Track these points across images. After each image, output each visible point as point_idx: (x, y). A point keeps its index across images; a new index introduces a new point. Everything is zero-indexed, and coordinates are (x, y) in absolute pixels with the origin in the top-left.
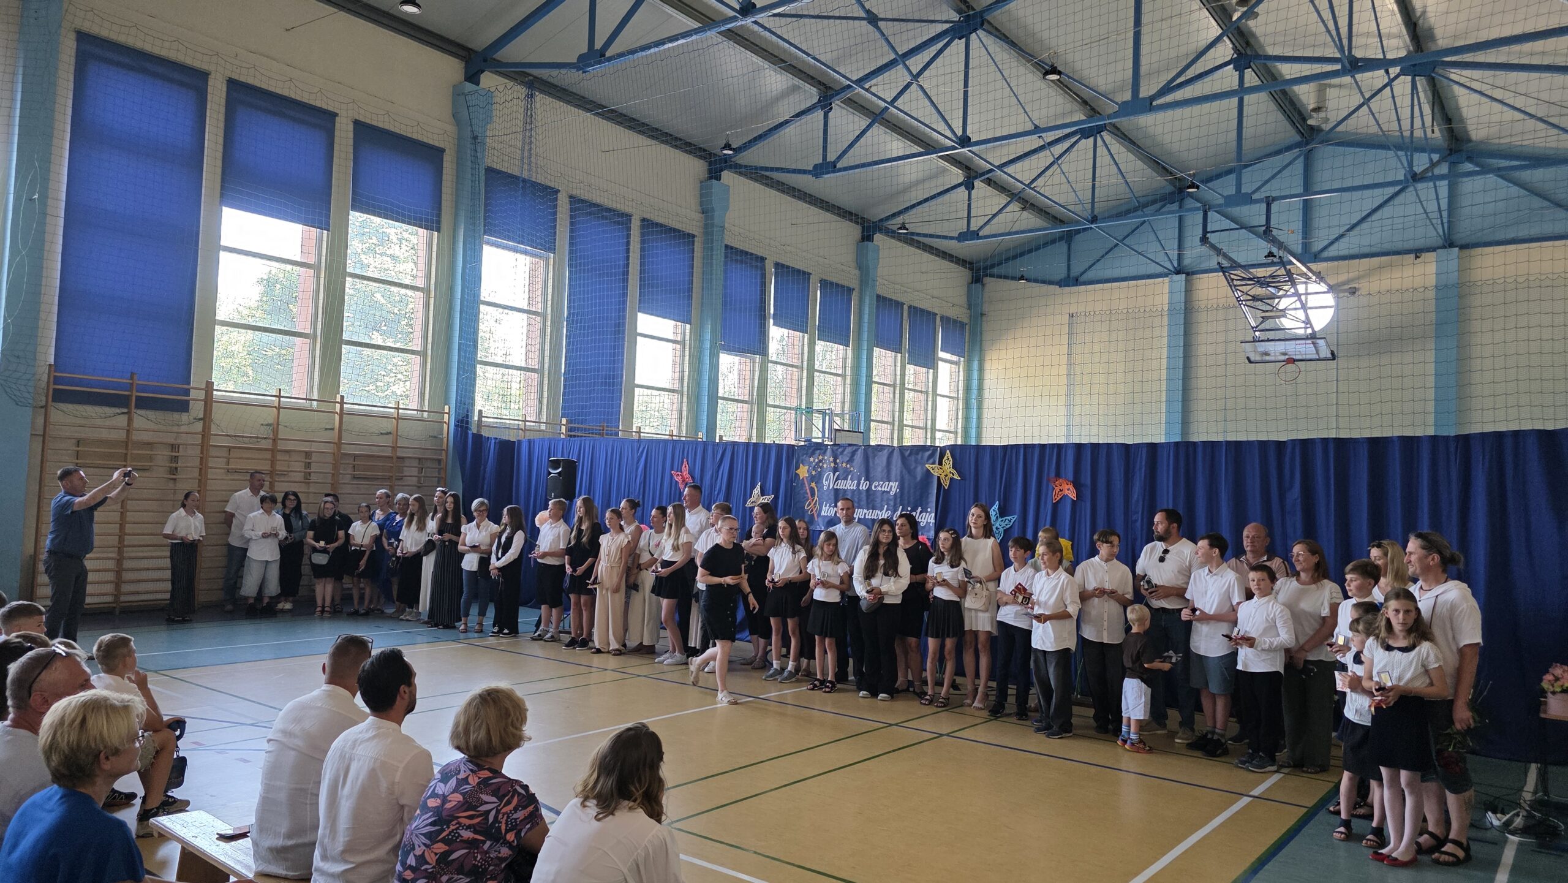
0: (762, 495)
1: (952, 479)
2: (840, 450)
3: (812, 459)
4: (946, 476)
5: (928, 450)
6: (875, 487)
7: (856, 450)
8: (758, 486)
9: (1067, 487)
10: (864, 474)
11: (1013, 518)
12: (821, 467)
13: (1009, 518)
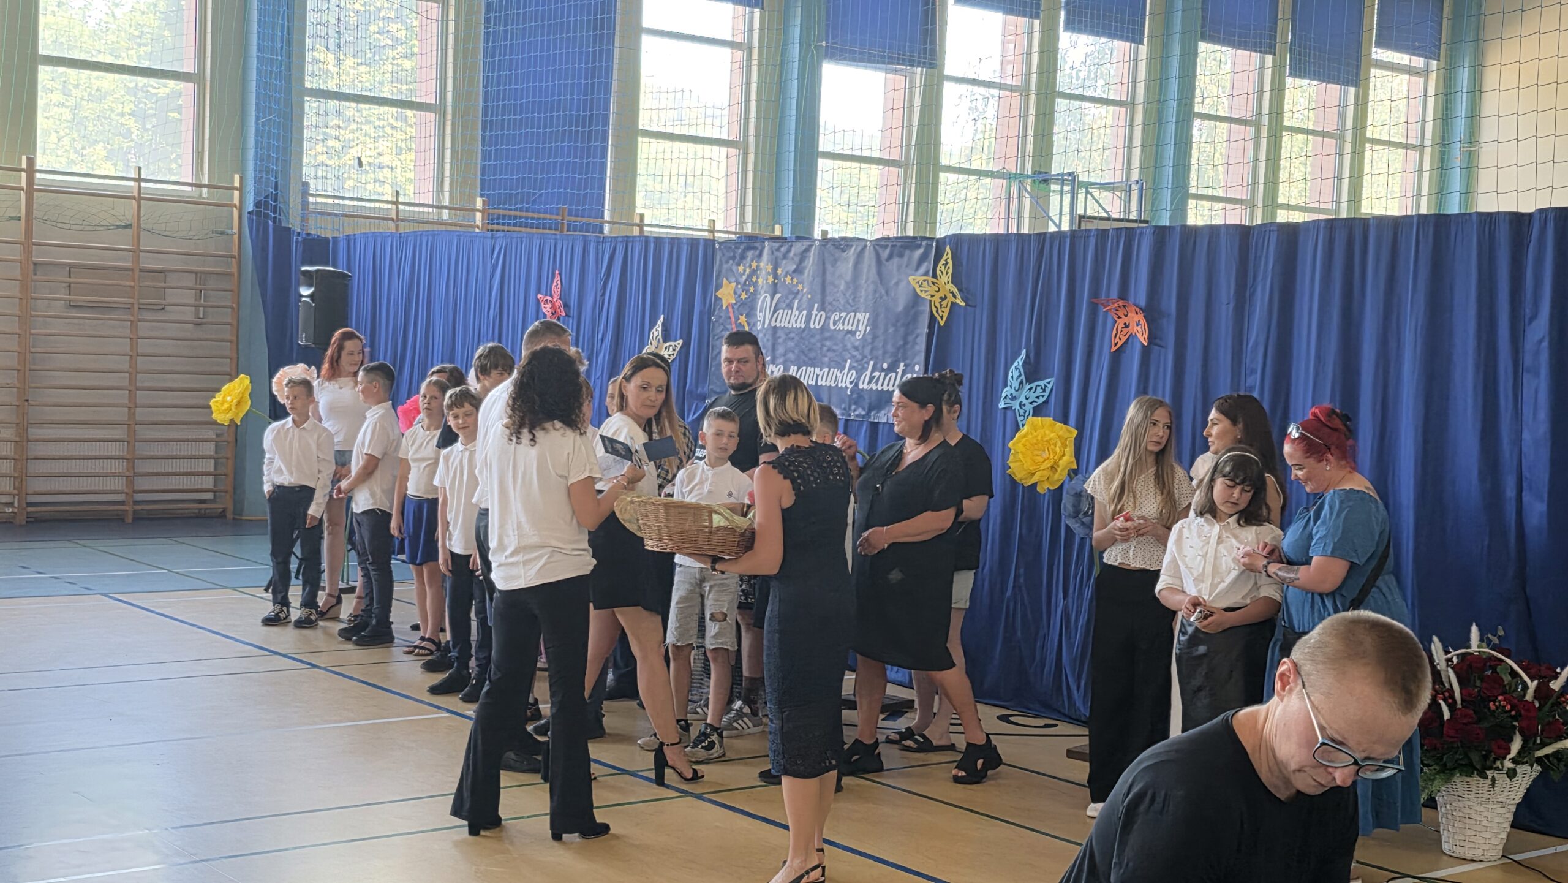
0: (665, 341)
1: (953, 304)
2: (783, 249)
3: (741, 268)
4: (944, 299)
5: (919, 246)
6: (835, 324)
7: (807, 250)
8: (660, 323)
9: (1136, 318)
10: (818, 297)
11: (1048, 383)
12: (755, 284)
13: (1042, 383)
